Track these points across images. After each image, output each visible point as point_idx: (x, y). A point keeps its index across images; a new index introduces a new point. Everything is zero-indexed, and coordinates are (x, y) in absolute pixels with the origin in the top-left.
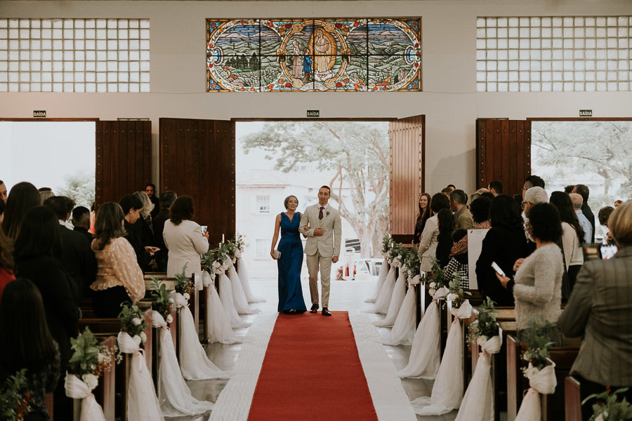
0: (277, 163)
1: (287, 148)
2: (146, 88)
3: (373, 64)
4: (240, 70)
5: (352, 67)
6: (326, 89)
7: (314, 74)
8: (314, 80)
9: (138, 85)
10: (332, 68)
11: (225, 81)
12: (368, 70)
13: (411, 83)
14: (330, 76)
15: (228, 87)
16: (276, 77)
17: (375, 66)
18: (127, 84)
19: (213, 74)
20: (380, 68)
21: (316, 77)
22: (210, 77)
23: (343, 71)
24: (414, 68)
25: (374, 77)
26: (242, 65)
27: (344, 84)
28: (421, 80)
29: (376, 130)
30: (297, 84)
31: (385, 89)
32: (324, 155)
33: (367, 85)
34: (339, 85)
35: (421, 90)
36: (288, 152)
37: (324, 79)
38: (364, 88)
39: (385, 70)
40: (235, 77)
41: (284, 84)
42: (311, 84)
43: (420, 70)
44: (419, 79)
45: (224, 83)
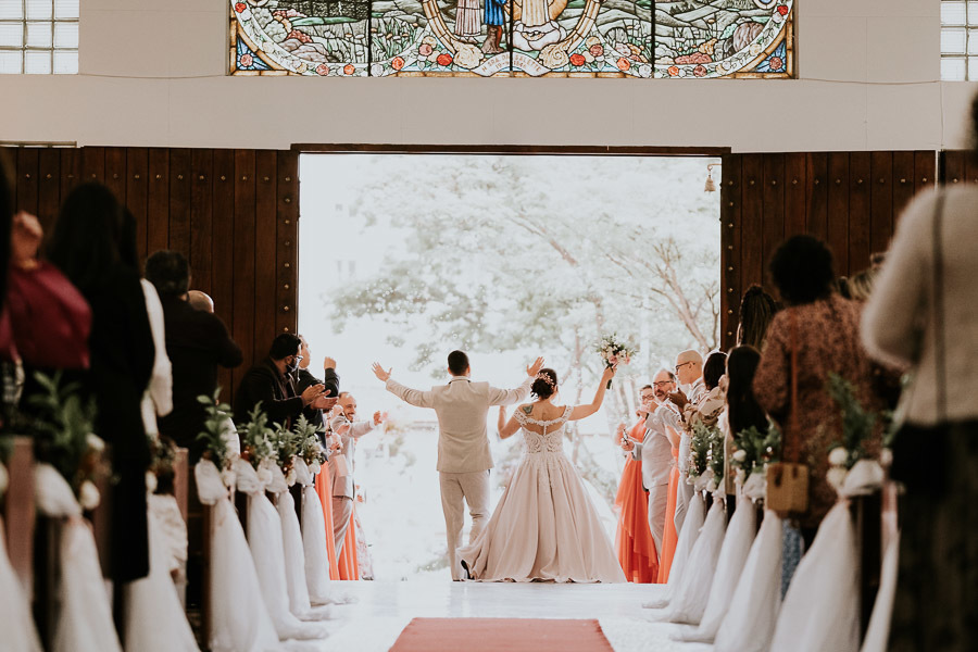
0: (416, 355)
1: (443, 317)
2: (68, 64)
3: (667, 7)
4: (317, 20)
5: (614, 14)
6: (545, 70)
7: (511, 31)
8: (510, 48)
9: (47, 55)
10: (559, 17)
11: (278, 48)
12: (654, 22)
13: (767, 56)
14: (554, 37)
15: (285, 64)
16: (411, 38)
17: (674, 12)
18: (19, 54)
19: (247, 28)
20: (687, 17)
21: (518, 40)
22: (238, 37)
23: (587, 25)
24: (776, 17)
25: (670, 41)
26: (323, 6)
27: (590, 59)
28: (794, 49)
29: (671, 241)
30: (467, 56)
31: (699, 70)
32: (536, 322)
33: (652, 60)
34: (577, 60)
35: (793, 76)
36: (445, 327)
37: (538, 45)
38: (645, 70)
39: (701, 23)
40: (303, 39)
41: (433, 58)
42: (503, 58)
43: (792, 22)
44: (789, 45)
45: (274, 52)
